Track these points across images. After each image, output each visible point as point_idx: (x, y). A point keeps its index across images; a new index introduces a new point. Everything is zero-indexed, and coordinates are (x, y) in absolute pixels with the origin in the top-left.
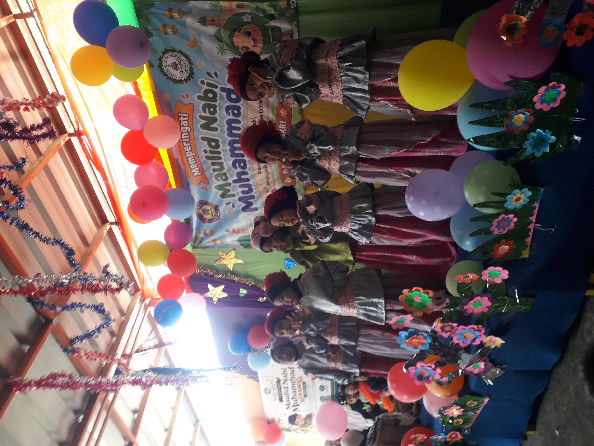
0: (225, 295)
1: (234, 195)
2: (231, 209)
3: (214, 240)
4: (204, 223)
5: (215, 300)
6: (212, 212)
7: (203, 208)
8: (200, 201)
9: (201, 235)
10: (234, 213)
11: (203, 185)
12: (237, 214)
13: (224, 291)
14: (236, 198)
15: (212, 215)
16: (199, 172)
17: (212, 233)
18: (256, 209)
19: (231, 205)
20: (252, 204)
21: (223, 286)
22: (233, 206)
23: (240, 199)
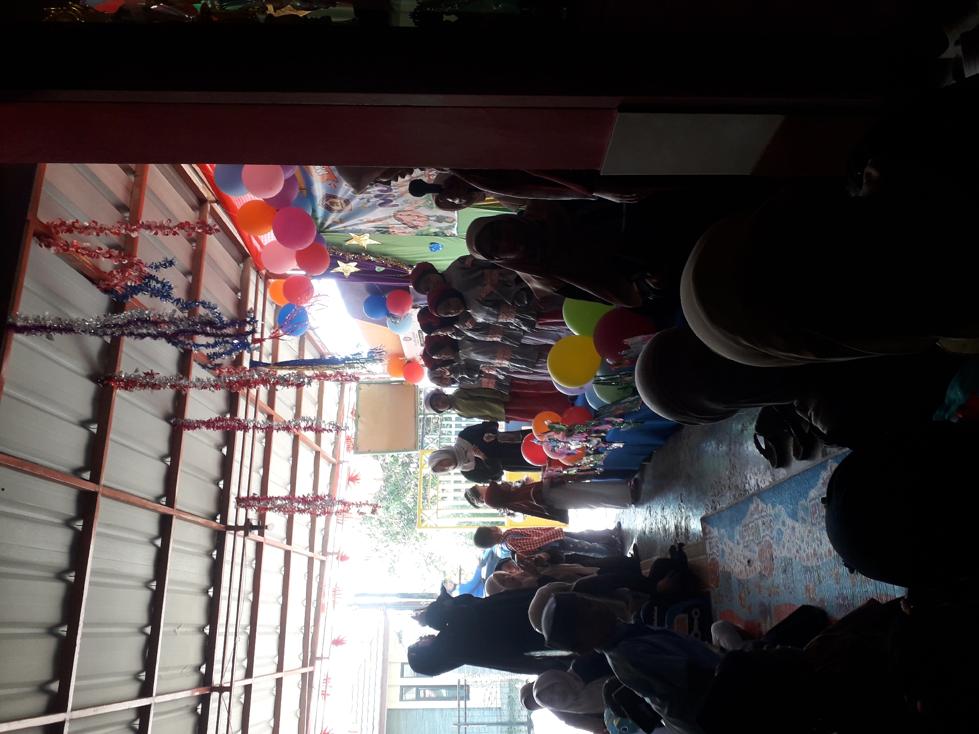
0: (357, 270)
1: (369, 193)
2: (366, 204)
3: (345, 227)
4: (332, 212)
5: (347, 274)
6: (342, 205)
7: (330, 200)
8: (326, 194)
9: (328, 223)
10: (369, 207)
11: (330, 182)
12: (373, 207)
13: (356, 266)
14: (372, 195)
15: (342, 207)
16: (326, 171)
17: (342, 221)
18: (397, 205)
19: (365, 200)
20: (391, 201)
21: (356, 264)
22: (368, 201)
23: (376, 196)
